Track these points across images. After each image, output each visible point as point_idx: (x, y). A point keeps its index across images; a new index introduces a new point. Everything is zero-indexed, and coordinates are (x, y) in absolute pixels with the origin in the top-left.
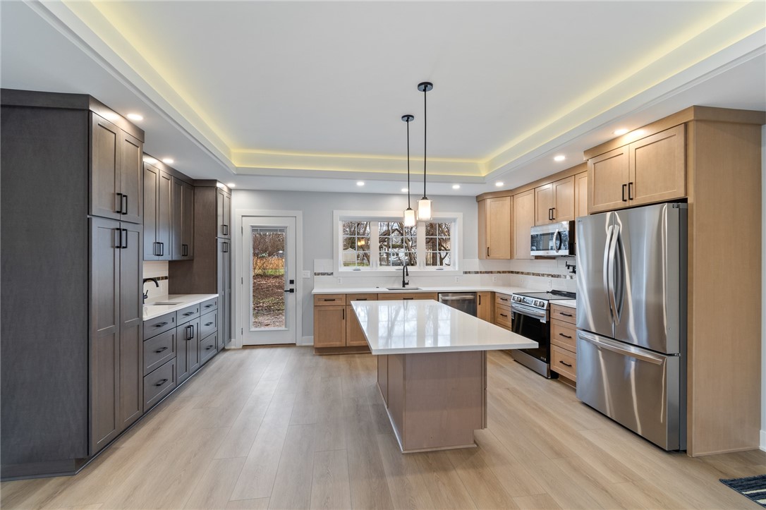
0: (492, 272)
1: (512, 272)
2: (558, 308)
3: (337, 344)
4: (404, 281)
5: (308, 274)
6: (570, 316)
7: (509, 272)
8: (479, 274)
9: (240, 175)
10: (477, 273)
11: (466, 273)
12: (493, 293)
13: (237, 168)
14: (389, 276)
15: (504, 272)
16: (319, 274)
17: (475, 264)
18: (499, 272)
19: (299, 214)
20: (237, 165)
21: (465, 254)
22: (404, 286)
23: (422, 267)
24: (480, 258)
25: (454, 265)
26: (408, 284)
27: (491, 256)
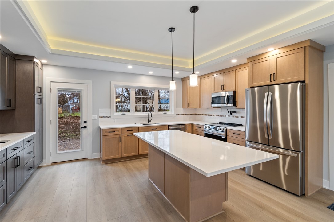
0: (188, 114)
1: (197, 114)
2: (232, 131)
3: (116, 156)
4: (149, 120)
5: (96, 117)
6: (239, 134)
7: (195, 114)
8: (183, 116)
9: (54, 55)
10: (182, 115)
11: (177, 115)
12: (192, 125)
13: (52, 50)
14: (141, 118)
15: (193, 114)
16: (102, 117)
17: (181, 111)
18: (191, 114)
19: (90, 82)
20: (52, 47)
21: (177, 106)
22: (149, 122)
23: (157, 112)
24: (183, 107)
25: (172, 111)
26: (151, 121)
27: (190, 107)
